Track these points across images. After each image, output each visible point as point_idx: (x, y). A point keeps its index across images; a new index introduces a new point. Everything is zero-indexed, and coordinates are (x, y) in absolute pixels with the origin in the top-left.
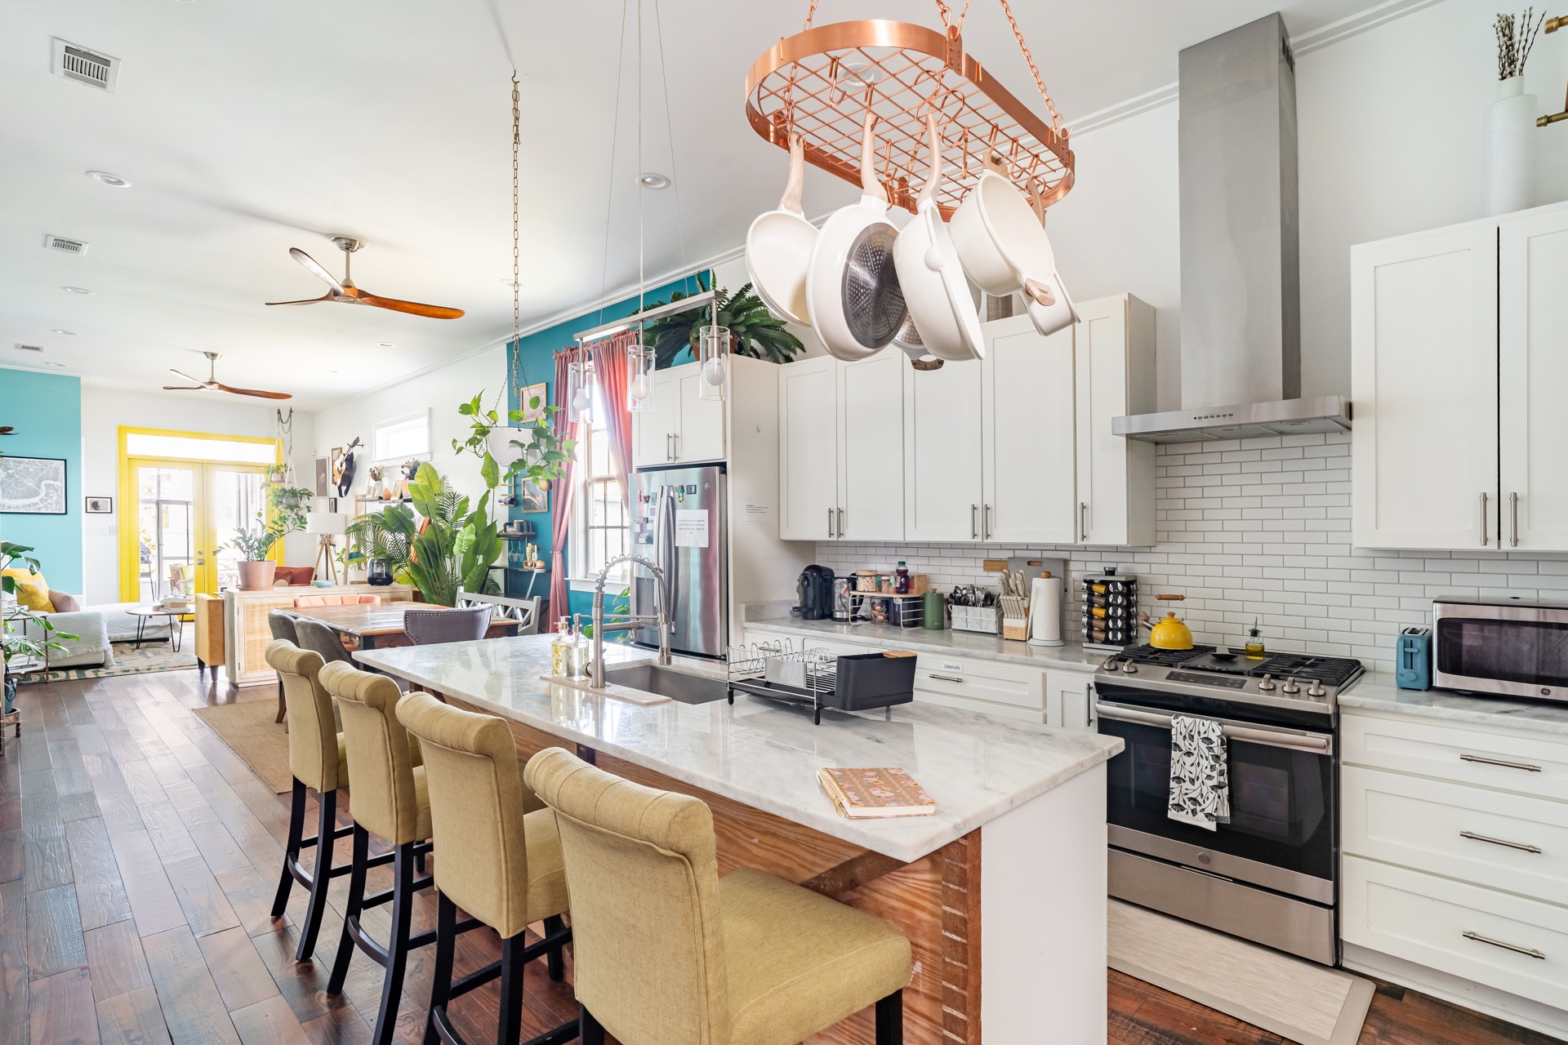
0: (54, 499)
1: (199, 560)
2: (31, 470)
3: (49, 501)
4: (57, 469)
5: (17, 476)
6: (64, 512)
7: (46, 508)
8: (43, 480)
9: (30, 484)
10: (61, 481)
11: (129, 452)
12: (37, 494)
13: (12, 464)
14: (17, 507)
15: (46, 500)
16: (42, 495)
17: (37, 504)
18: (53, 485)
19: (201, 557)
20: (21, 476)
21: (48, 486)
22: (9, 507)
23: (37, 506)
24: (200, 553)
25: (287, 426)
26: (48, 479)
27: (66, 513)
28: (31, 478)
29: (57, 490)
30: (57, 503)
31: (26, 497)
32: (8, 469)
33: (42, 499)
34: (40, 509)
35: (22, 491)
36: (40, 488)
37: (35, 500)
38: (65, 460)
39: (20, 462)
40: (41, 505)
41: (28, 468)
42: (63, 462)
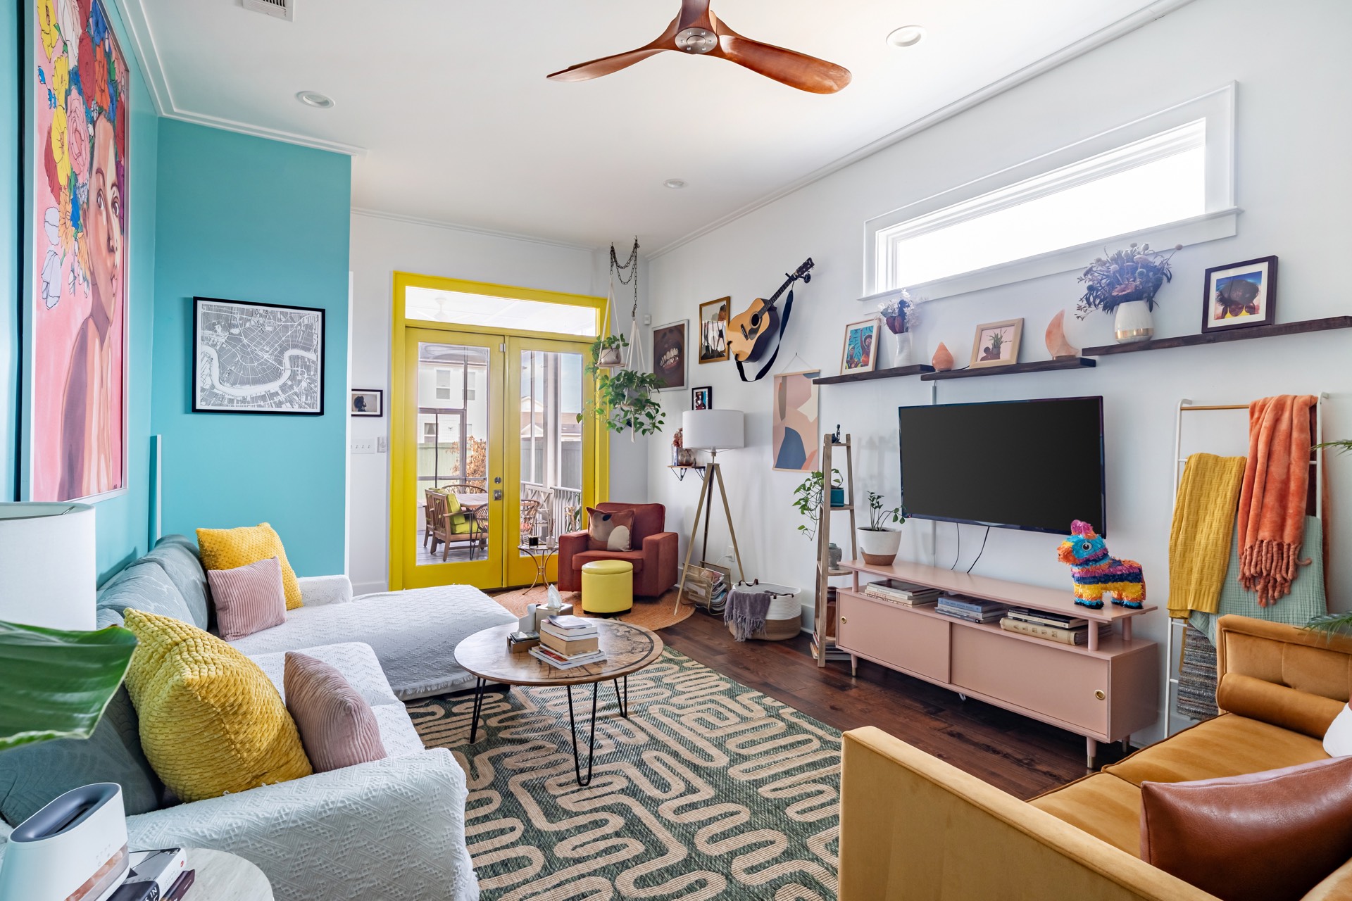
0: (304, 384)
1: (496, 492)
2: (269, 329)
3: (296, 389)
4: (308, 327)
5: (245, 341)
6: (318, 410)
7: (291, 402)
8: (287, 349)
9: (266, 356)
10: (315, 351)
11: (408, 316)
12: (277, 375)
13: (238, 316)
14: (244, 401)
15: (291, 387)
16: (287, 374)
17: (277, 394)
18: (303, 358)
19: (498, 487)
20: (252, 340)
21: (294, 359)
22: (231, 401)
23: (276, 399)
24: (497, 481)
25: (625, 273)
26: (295, 346)
27: (321, 413)
28: (268, 343)
29: (308, 368)
30: (309, 392)
31: (256, 382)
32: (231, 326)
33: (285, 384)
34: (280, 404)
35: (253, 369)
36: (280, 363)
37: (274, 386)
38: (323, 311)
39: (252, 314)
40: (282, 397)
41: (263, 325)
42: (320, 314)
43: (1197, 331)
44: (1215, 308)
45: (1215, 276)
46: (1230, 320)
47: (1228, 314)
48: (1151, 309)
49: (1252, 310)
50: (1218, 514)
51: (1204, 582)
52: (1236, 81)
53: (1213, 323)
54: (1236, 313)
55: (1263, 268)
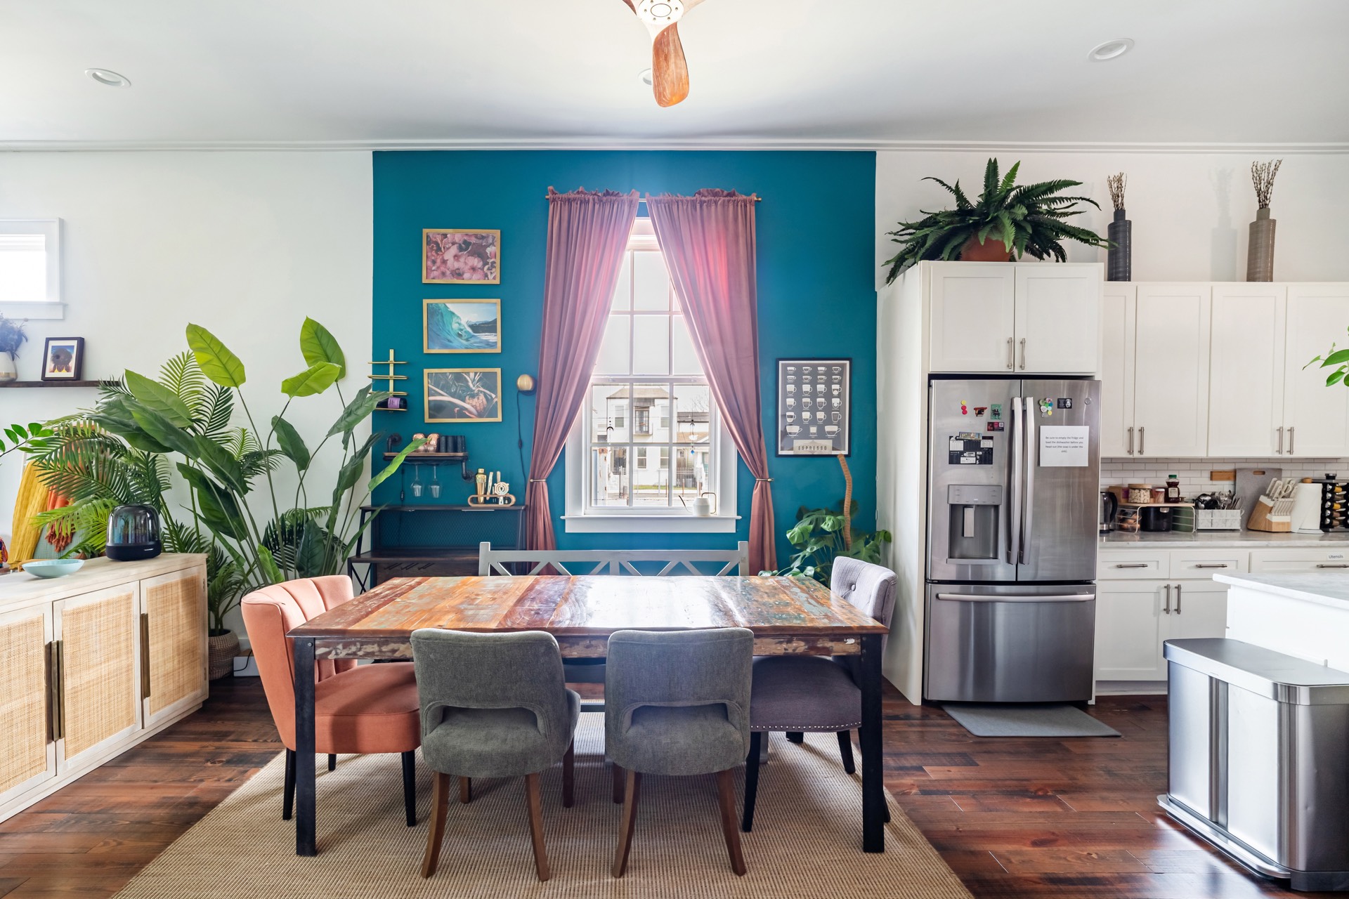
43: (39, 379)
44: (50, 365)
45: (52, 343)
46: (57, 374)
47: (56, 370)
48: (13, 360)
49: (68, 370)
50: (39, 498)
51: (25, 542)
52: (60, 219)
53: (48, 375)
54: (60, 370)
55: (75, 343)
